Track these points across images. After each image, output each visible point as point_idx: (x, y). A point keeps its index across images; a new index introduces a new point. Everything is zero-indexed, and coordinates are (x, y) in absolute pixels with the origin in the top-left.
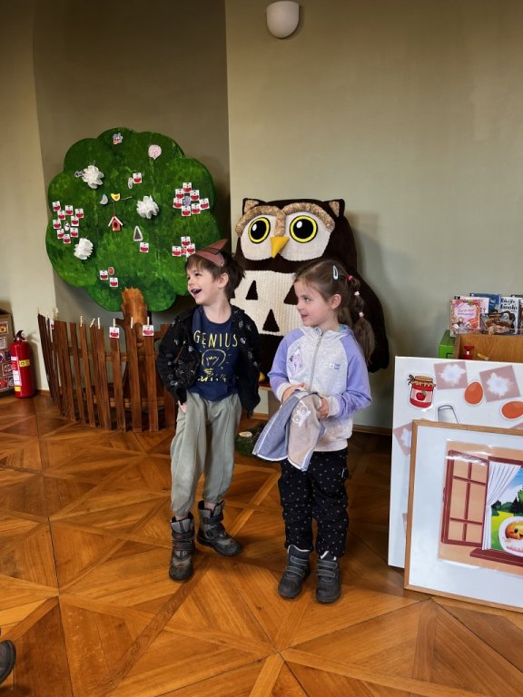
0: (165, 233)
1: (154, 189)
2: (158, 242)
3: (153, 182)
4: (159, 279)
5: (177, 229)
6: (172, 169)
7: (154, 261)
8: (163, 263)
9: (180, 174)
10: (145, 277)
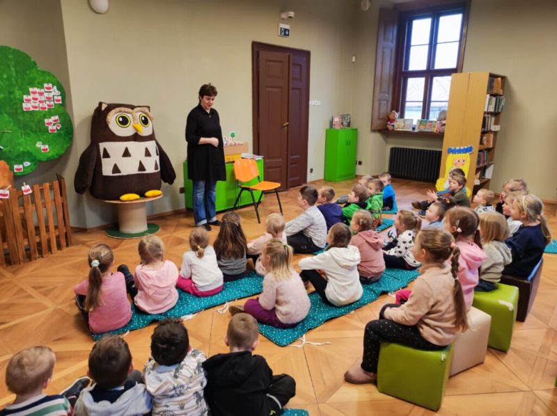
0: (28, 119)
1: (17, 88)
2: (22, 126)
3: (14, 83)
4: (23, 152)
5: (38, 116)
6: (31, 76)
7: (18, 138)
8: (27, 140)
9: (39, 80)
10: (10, 151)
